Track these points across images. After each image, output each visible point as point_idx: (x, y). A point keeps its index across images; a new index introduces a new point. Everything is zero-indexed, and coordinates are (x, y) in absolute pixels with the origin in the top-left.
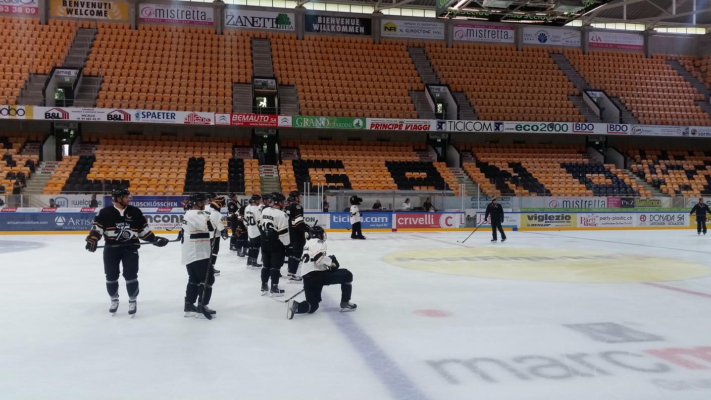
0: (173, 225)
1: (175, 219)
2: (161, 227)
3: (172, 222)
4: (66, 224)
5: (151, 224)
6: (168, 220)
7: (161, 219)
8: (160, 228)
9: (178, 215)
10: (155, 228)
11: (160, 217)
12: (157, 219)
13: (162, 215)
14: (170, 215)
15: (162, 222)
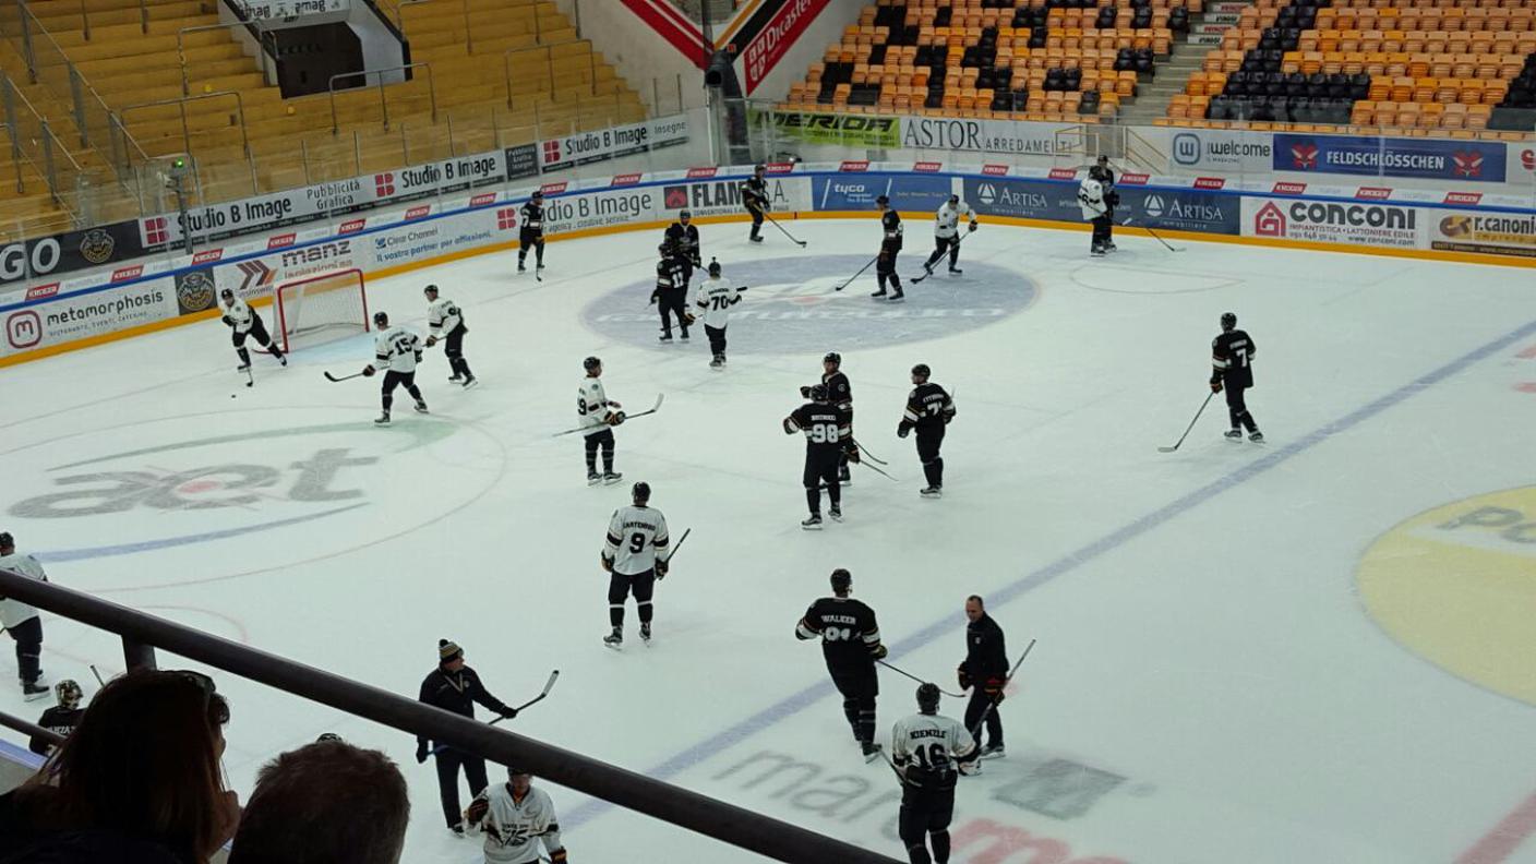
0: (1392, 234)
1: (1396, 219)
2: (1364, 236)
3: (1390, 225)
4: (1165, 212)
5: (1342, 227)
6: (1380, 223)
7: (1363, 216)
8: (1363, 239)
9: (1405, 210)
10: (1350, 238)
11: (1361, 211)
12: (1356, 216)
13: (1366, 207)
14: (1384, 208)
15: (1366, 225)
